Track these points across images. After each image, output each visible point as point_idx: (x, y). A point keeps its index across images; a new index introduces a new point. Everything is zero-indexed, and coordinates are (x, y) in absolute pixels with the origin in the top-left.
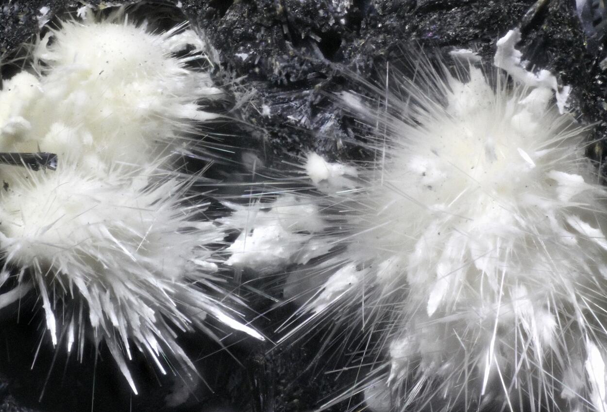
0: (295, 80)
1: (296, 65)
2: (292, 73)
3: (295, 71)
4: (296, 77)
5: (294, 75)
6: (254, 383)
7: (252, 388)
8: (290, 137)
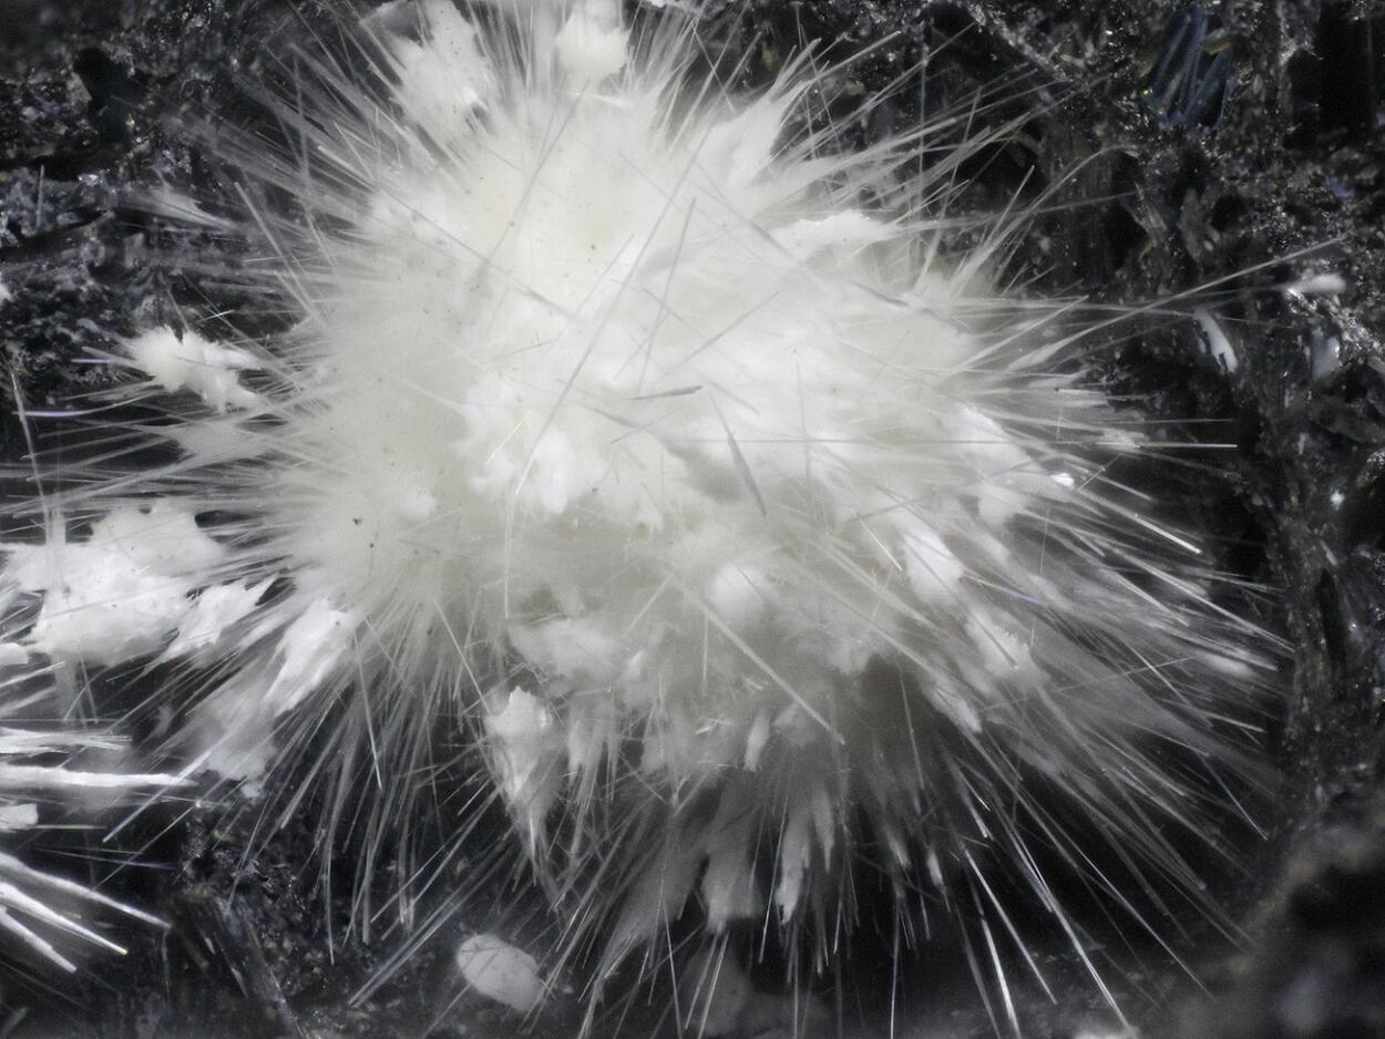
0: (34, 233)
1: (22, 199)
2: (21, 218)
3: (25, 213)
4: (33, 224)
5: (27, 223)
6: (207, 948)
7: (204, 964)
8: (75, 329)
